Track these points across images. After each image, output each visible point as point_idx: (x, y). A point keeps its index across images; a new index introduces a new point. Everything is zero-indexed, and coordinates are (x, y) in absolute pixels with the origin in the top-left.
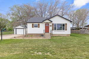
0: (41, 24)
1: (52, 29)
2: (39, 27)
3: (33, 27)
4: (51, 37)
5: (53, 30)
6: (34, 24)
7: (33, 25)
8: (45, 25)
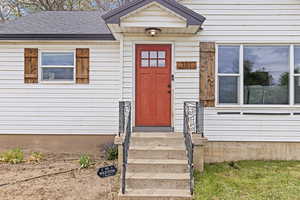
0: (98, 53)
1: (196, 98)
2: (84, 79)
3: (30, 78)
4: (195, 174)
5: (205, 102)
6: (44, 49)
7: (30, 57)
8: (138, 59)
